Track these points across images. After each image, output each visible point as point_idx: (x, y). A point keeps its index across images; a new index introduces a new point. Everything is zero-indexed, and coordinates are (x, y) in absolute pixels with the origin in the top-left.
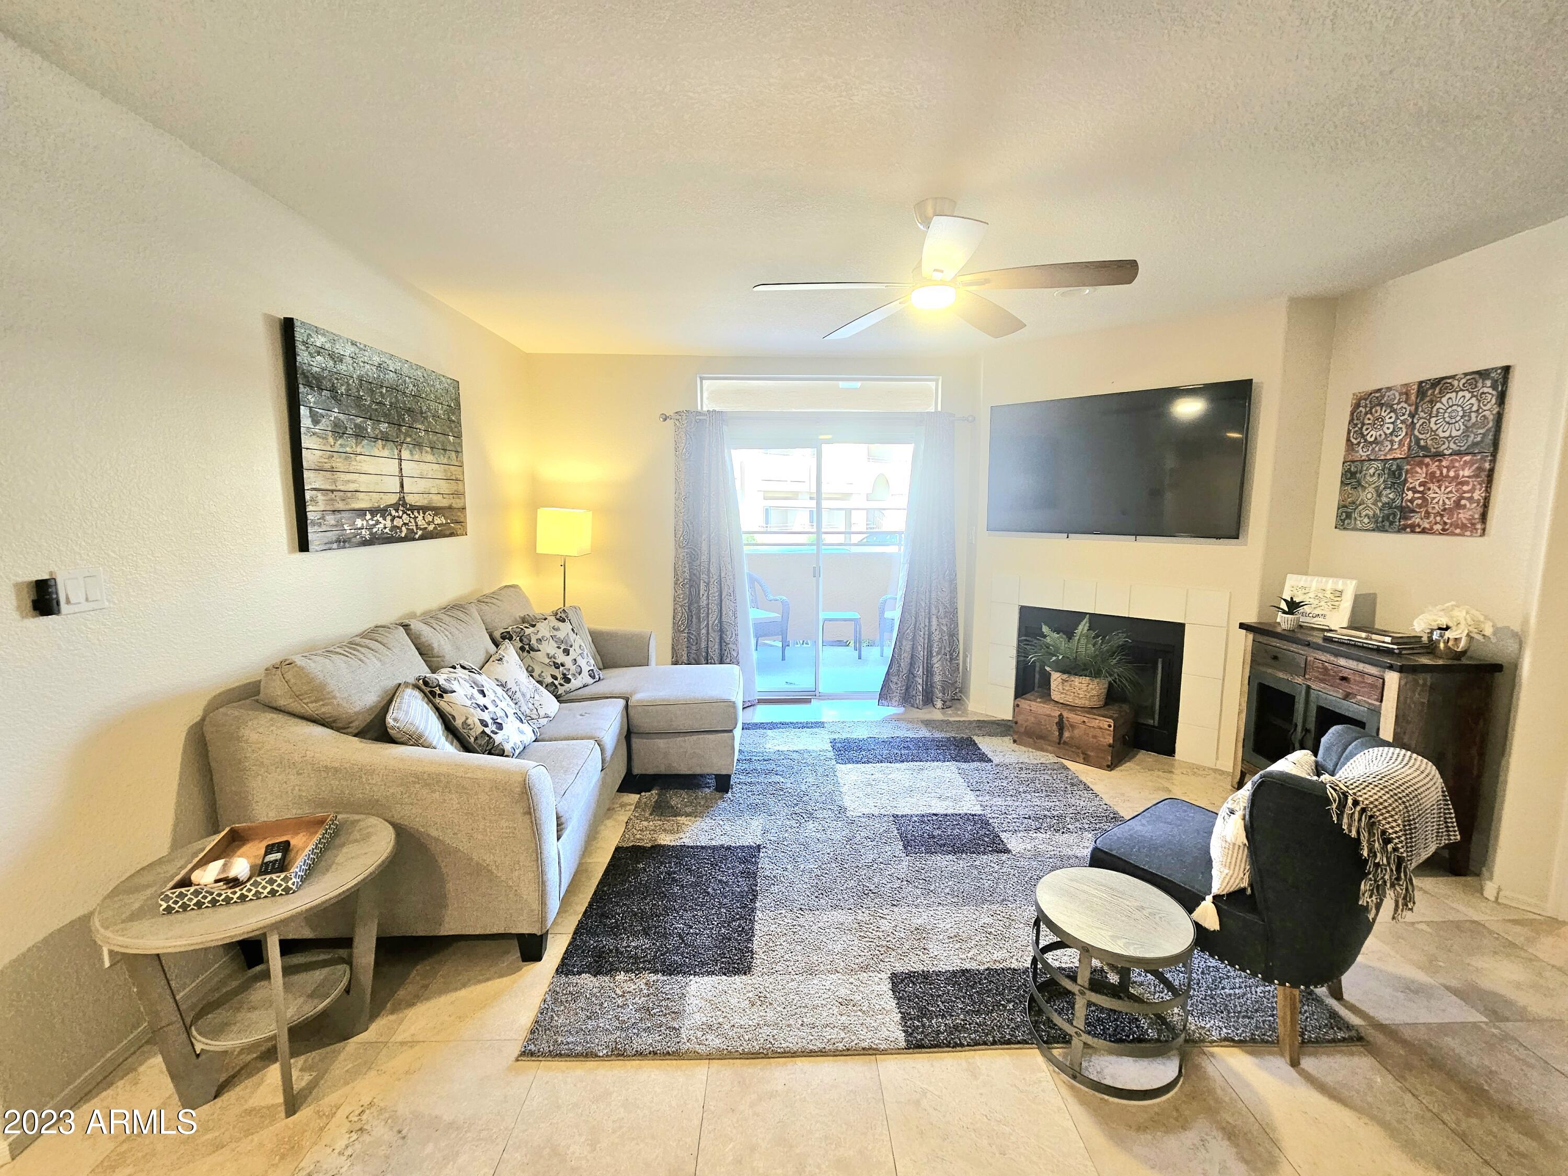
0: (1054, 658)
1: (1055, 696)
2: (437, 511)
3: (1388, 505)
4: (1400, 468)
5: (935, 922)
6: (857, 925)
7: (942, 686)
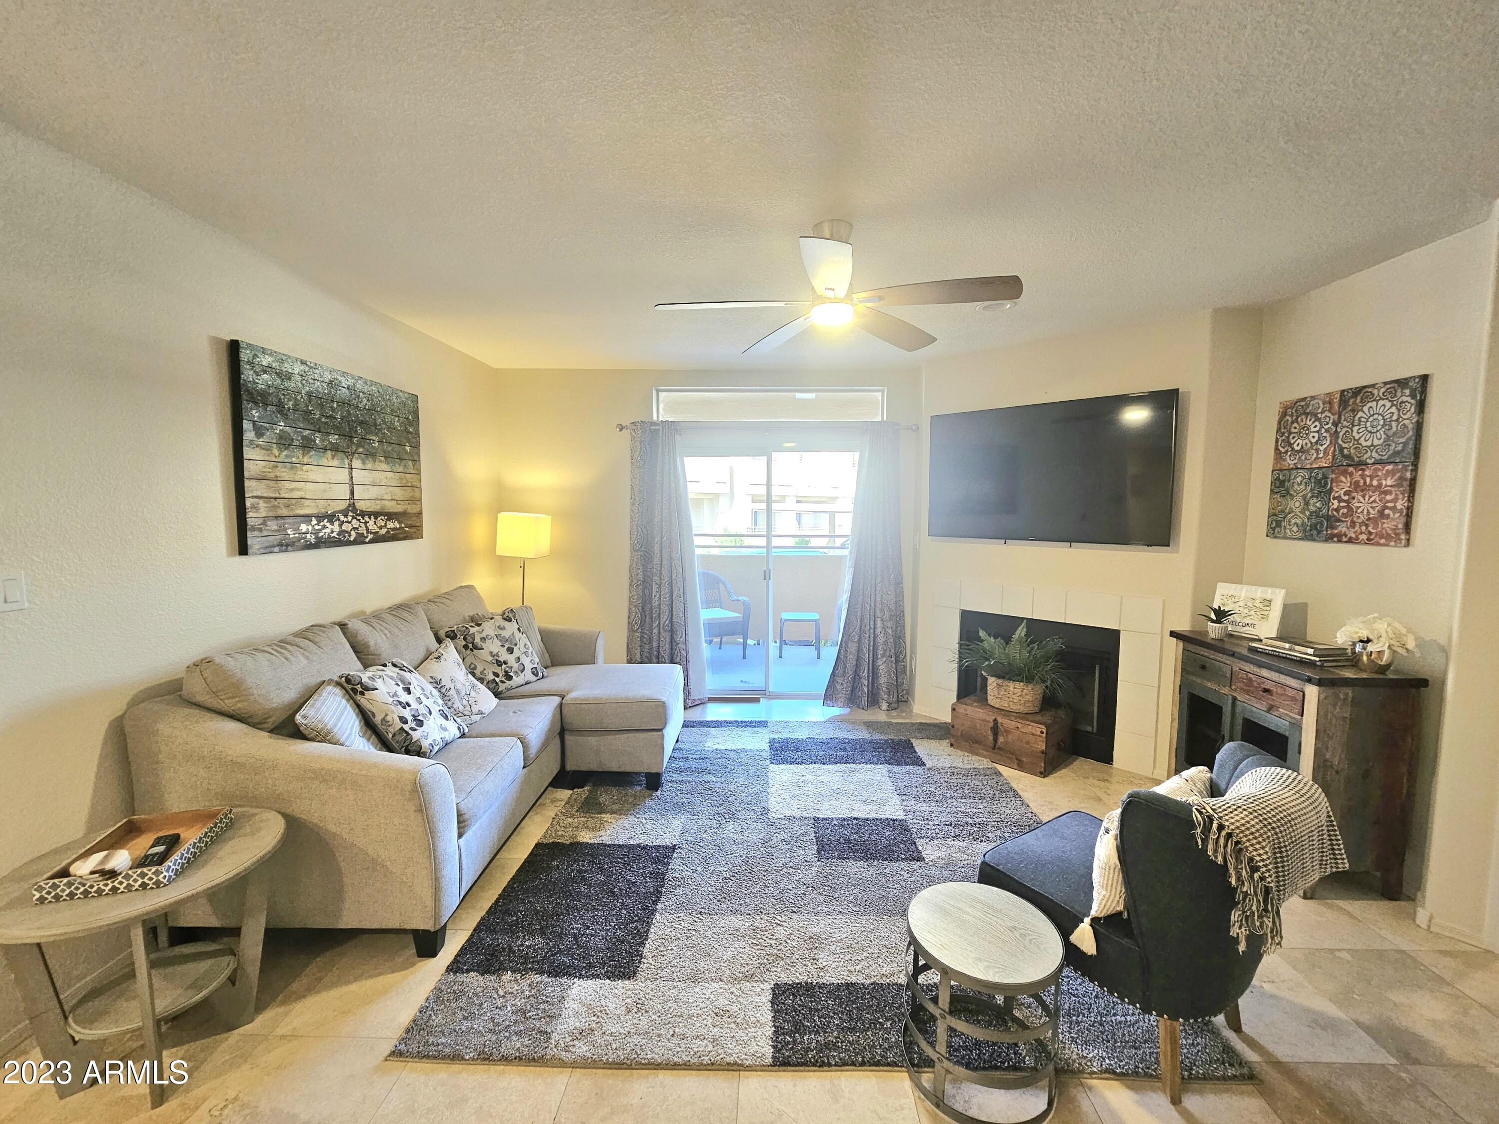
0: (987, 663)
1: (991, 700)
2: (390, 516)
3: (1316, 513)
4: (1325, 477)
5: (832, 931)
6: (752, 931)
7: (887, 688)
